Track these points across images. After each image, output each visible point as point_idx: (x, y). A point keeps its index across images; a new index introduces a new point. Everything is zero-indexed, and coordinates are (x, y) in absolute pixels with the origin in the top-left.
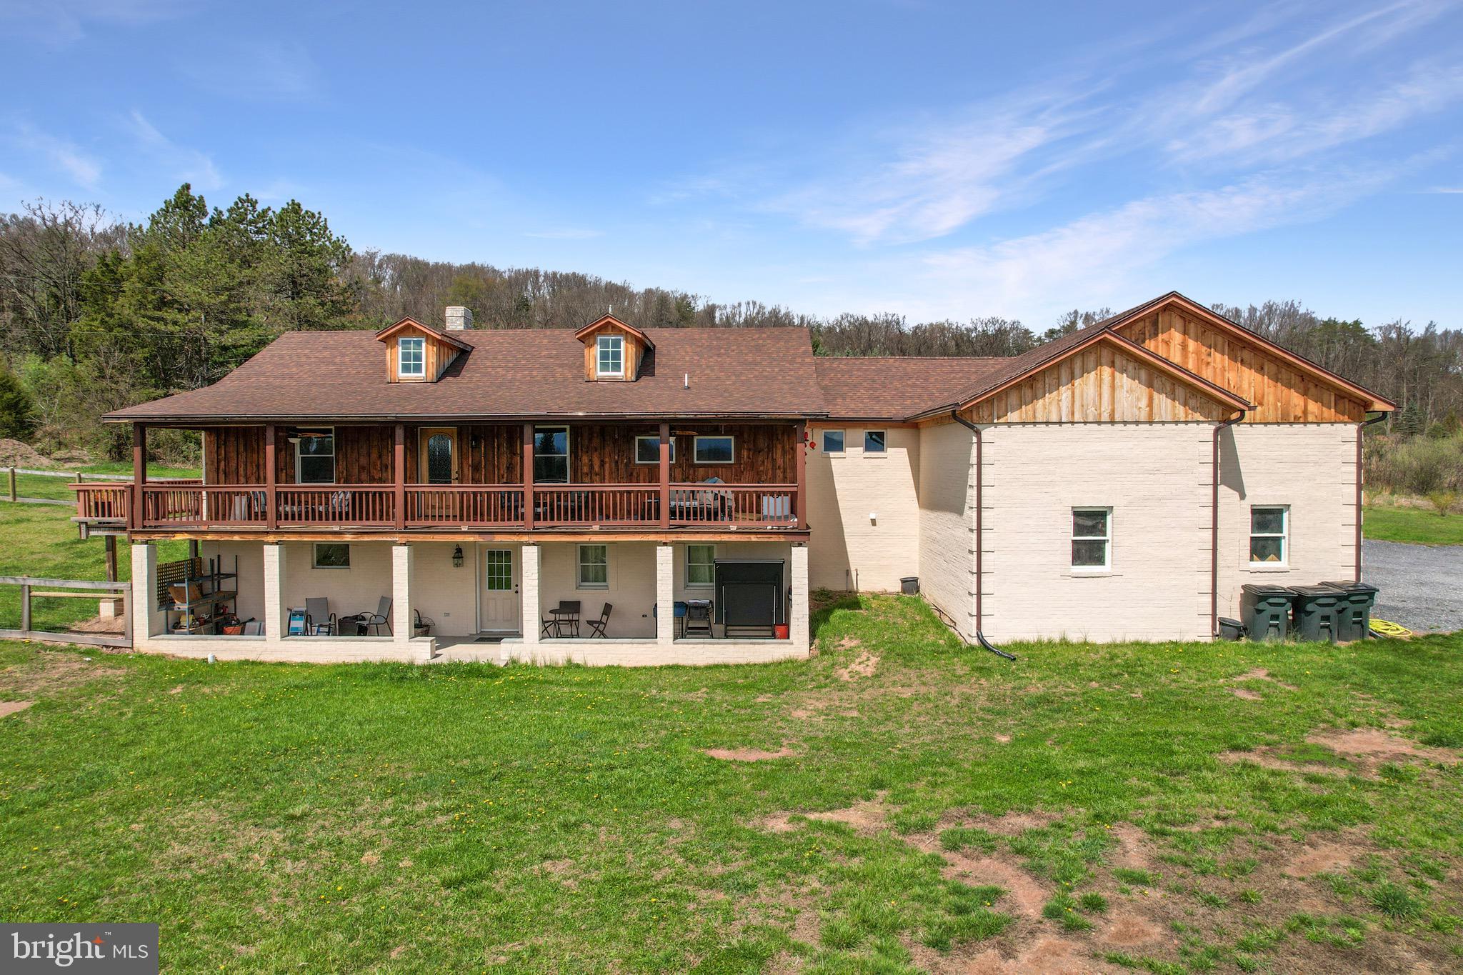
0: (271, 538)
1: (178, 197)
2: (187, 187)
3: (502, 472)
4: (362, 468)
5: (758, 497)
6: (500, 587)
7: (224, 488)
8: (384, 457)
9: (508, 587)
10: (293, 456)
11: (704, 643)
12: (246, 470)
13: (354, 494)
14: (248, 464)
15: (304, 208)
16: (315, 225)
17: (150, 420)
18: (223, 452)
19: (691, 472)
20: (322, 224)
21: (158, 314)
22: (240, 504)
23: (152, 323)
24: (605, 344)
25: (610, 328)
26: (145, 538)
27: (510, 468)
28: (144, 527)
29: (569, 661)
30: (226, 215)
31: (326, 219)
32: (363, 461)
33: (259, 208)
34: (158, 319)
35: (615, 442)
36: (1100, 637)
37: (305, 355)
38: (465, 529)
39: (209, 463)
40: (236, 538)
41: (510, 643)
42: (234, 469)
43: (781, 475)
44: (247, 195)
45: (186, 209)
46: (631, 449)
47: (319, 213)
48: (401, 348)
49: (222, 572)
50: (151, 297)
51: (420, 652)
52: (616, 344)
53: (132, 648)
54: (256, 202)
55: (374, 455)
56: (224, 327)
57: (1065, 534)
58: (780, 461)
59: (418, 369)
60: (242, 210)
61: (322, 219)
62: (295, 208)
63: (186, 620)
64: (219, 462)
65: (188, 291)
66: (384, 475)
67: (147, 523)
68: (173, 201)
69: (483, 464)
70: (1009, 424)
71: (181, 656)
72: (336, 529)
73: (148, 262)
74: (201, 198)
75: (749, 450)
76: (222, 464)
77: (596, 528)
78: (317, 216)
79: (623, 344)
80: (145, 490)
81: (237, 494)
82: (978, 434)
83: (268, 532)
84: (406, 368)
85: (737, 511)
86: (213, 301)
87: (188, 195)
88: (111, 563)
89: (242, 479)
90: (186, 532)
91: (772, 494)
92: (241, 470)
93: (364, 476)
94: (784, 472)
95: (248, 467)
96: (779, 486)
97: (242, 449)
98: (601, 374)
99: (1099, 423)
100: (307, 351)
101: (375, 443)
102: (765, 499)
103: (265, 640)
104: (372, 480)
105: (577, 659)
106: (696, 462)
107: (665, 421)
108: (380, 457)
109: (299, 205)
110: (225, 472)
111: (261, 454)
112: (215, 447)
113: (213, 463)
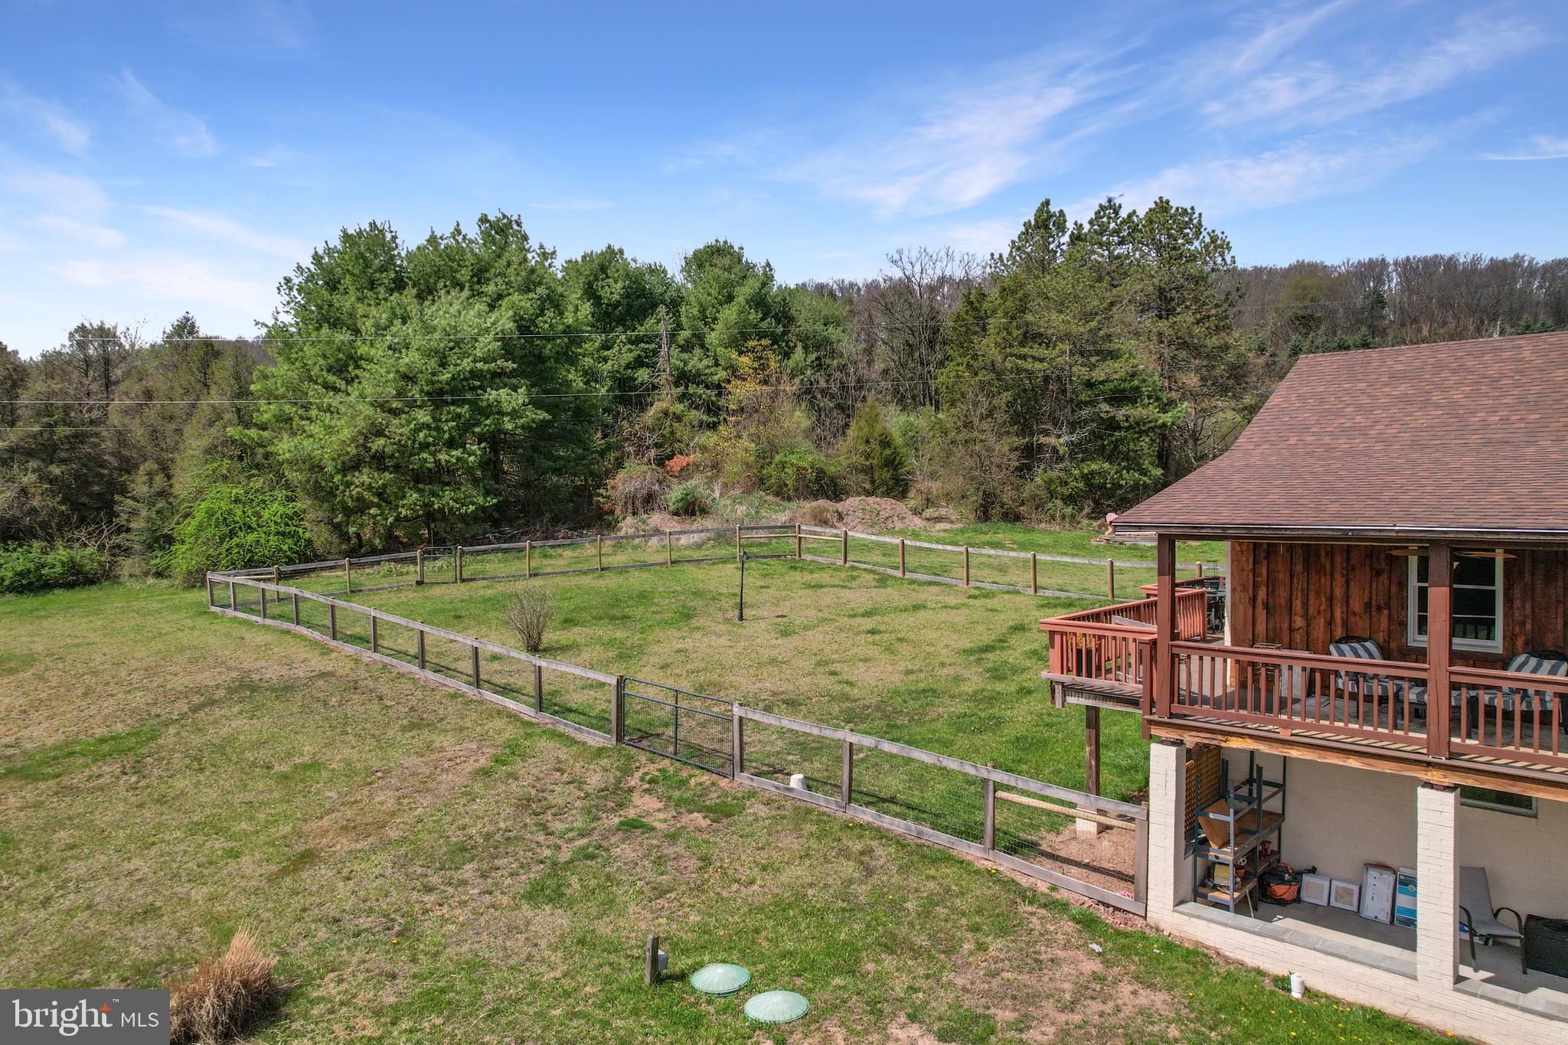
0: (1435, 776)
1: (1037, 217)
2: (1047, 203)
10: (1403, 585)
12: (1305, 605)
14: (1312, 595)
15: (1174, 204)
16: (1187, 225)
18: (1264, 571)
20: (1195, 221)
21: (1024, 351)
23: (1020, 362)
26: (1173, 735)
28: (1171, 715)
30: (1087, 227)
31: (1200, 215)
33: (1124, 214)
34: (1024, 357)
37: (1363, 392)
39: (1239, 588)
40: (1353, 763)
42: (1283, 601)
44: (1110, 201)
45: (1046, 227)
47: (1192, 208)
50: (1016, 333)
53: (1145, 918)
54: (1120, 206)
56: (1093, 359)
60: (1105, 219)
61: (1196, 215)
62: (1163, 206)
63: (1224, 876)
64: (1256, 586)
65: (1054, 321)
67: (1176, 708)
68: (1033, 222)
73: (1014, 292)
74: (1061, 212)
76: (1262, 593)
78: (1190, 211)
80: (1175, 651)
83: (1429, 764)
86: (1082, 329)
87: (1048, 212)
88: (1093, 747)
90: (1251, 736)
92: (1298, 604)
95: (1311, 602)
97: (1299, 567)
100: (1361, 385)
109: (1168, 202)
110: (1266, 607)
111: (1338, 576)
112: (1251, 564)
113: (1245, 589)
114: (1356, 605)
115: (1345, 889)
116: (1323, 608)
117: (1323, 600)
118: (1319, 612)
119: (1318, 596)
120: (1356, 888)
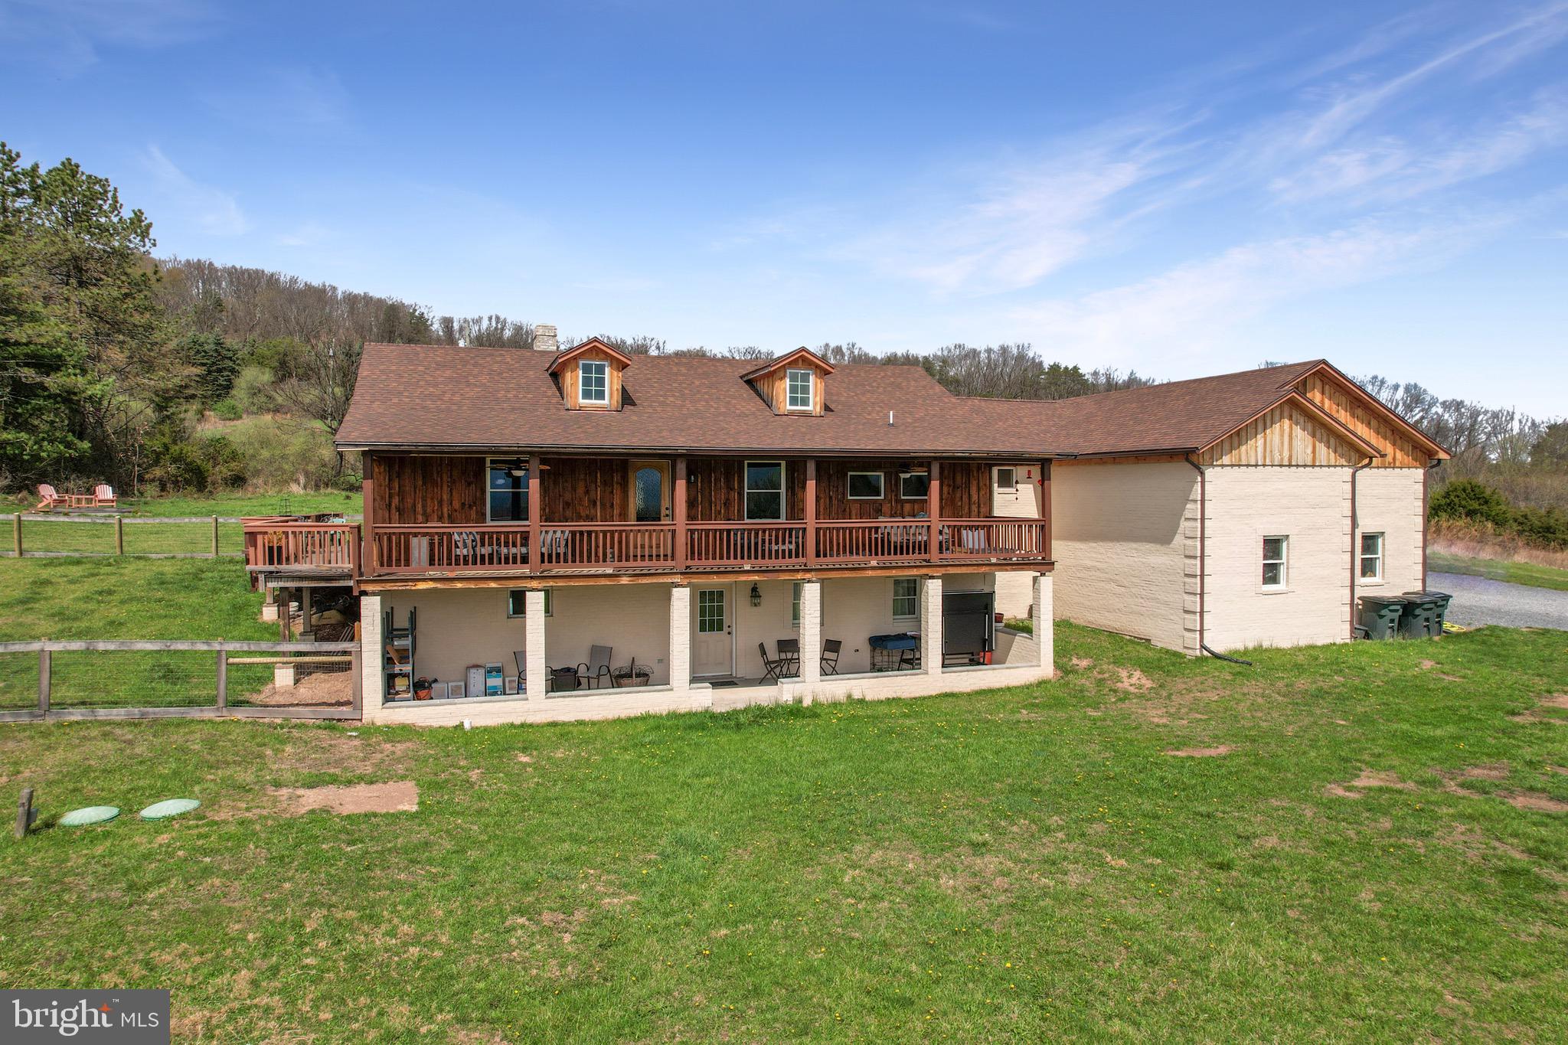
3: (719, 508)
4: (567, 504)
5: (959, 531)
6: (712, 629)
7: (396, 527)
8: (592, 493)
9: (720, 629)
10: (483, 491)
11: (968, 671)
12: (424, 506)
13: (573, 533)
14: (429, 502)
15: (85, 170)
16: (103, 197)
17: (397, 448)
18: (396, 486)
19: (899, 507)
20: (110, 194)
22: (420, 548)
24: (793, 378)
25: (800, 361)
27: (727, 503)
29: (849, 697)
32: (568, 496)
33: (22, 164)
35: (830, 477)
36: (1285, 644)
38: (747, 567)
39: (378, 498)
41: (793, 683)
42: (410, 505)
43: (976, 510)
46: (844, 486)
47: (107, 180)
48: (581, 372)
49: (395, 627)
51: (705, 698)
52: (805, 378)
53: (361, 720)
55: (581, 490)
57: (1256, 560)
58: (975, 497)
59: (600, 395)
61: (111, 188)
62: (71, 169)
64: (390, 497)
66: (592, 511)
69: (700, 499)
70: (1223, 466)
71: (423, 725)
72: (610, 571)
75: (949, 486)
76: (396, 501)
77: (874, 563)
78: (104, 182)
79: (812, 378)
81: (415, 535)
82: (1202, 474)
83: (532, 578)
84: (587, 394)
85: (953, 545)
89: (420, 518)
91: (971, 528)
92: (420, 507)
93: (568, 513)
94: (979, 506)
96: (975, 520)
97: (420, 482)
98: (789, 407)
99: (1281, 466)
101: (582, 476)
102: (964, 532)
103: (527, 699)
104: (579, 518)
105: (857, 695)
106: (903, 498)
107: (935, 458)
108: (587, 492)
109: (77, 166)
110: (398, 509)
111: (445, 488)
112: (387, 480)
113: (383, 498)
114: (456, 505)
115: (456, 686)
116: (436, 508)
117: (436, 503)
118: (433, 511)
119: (432, 499)
120: (463, 684)
